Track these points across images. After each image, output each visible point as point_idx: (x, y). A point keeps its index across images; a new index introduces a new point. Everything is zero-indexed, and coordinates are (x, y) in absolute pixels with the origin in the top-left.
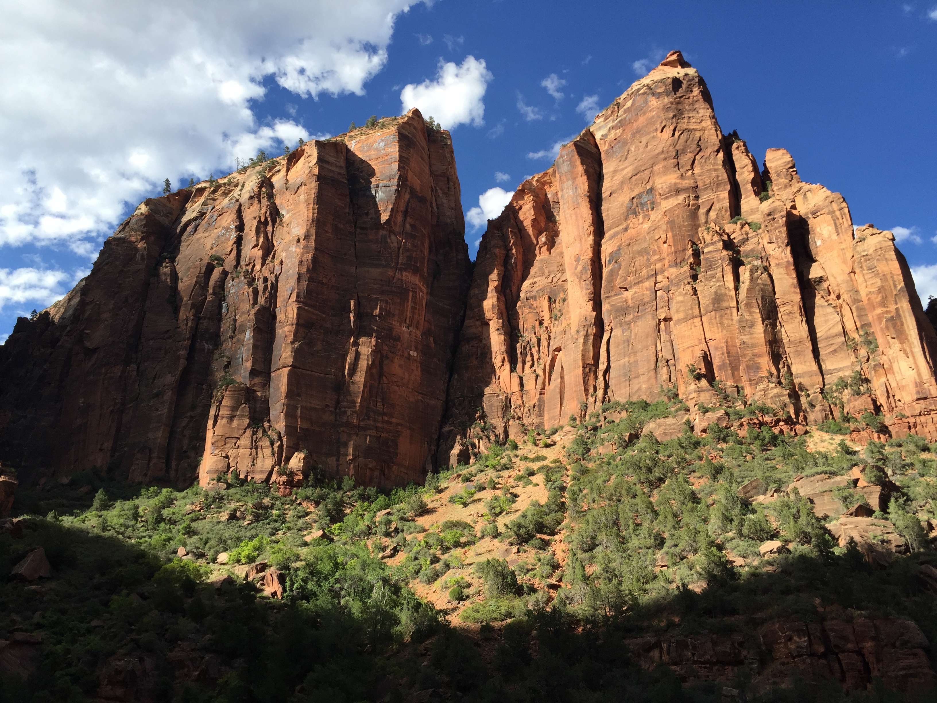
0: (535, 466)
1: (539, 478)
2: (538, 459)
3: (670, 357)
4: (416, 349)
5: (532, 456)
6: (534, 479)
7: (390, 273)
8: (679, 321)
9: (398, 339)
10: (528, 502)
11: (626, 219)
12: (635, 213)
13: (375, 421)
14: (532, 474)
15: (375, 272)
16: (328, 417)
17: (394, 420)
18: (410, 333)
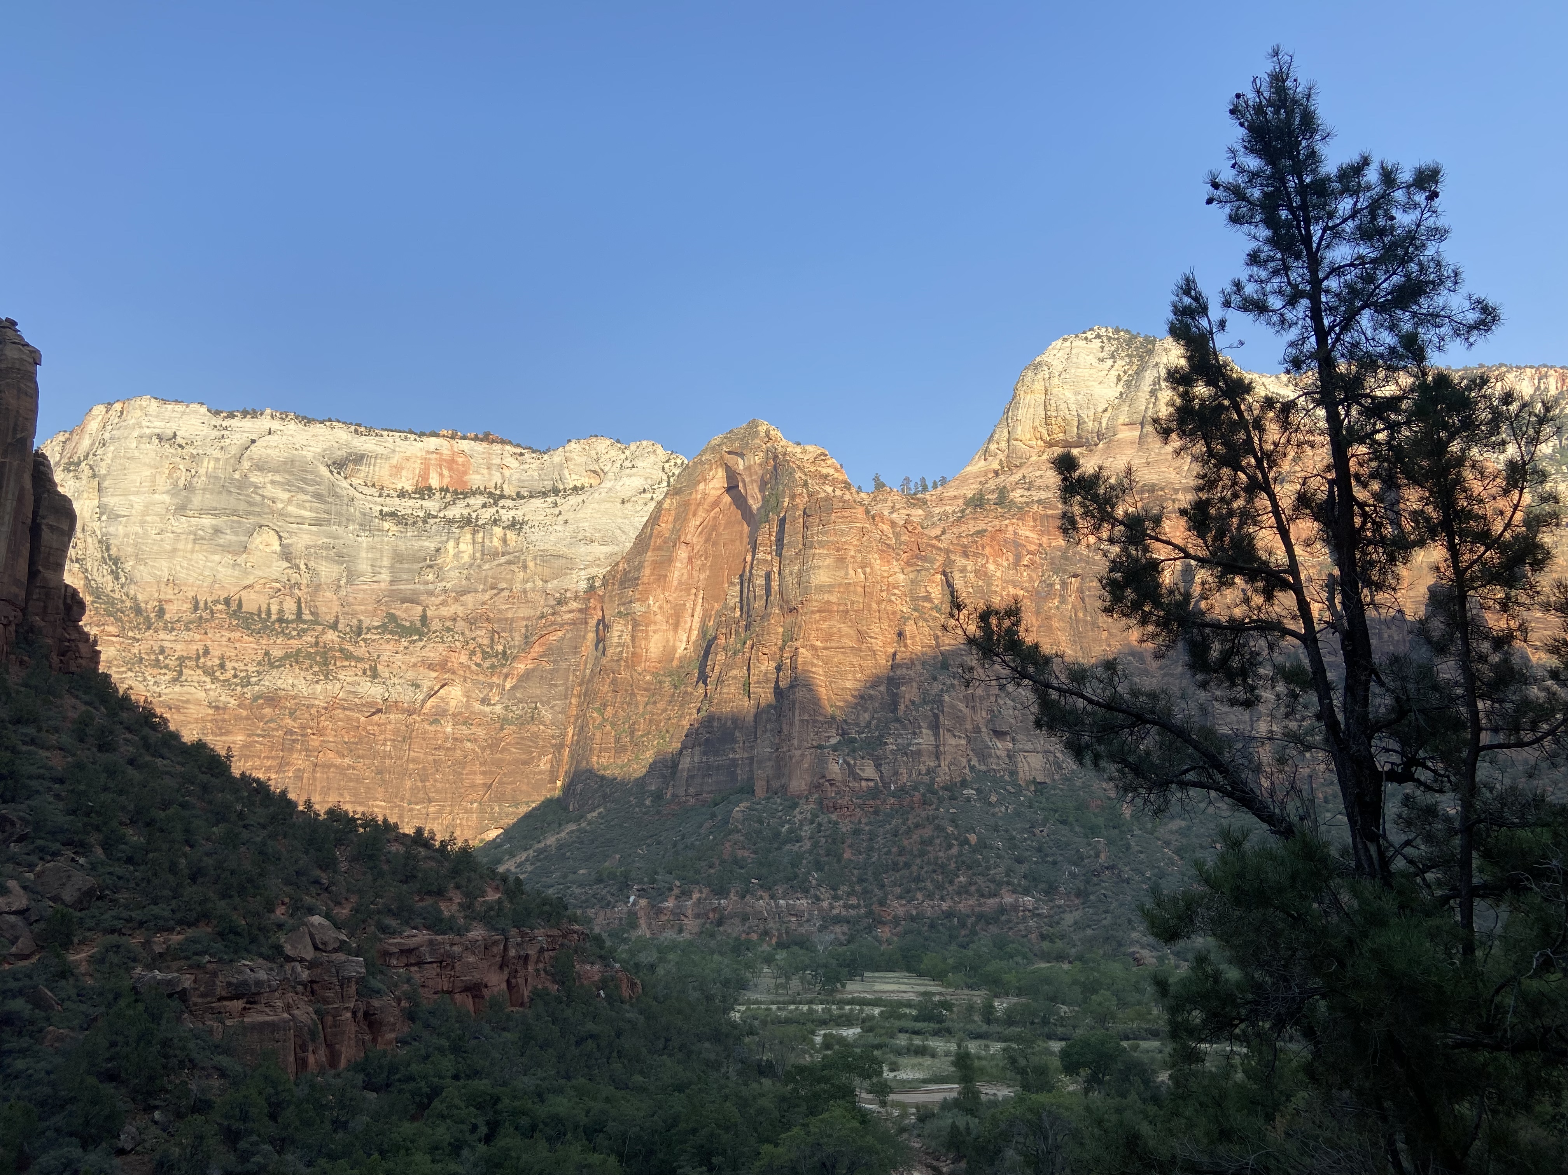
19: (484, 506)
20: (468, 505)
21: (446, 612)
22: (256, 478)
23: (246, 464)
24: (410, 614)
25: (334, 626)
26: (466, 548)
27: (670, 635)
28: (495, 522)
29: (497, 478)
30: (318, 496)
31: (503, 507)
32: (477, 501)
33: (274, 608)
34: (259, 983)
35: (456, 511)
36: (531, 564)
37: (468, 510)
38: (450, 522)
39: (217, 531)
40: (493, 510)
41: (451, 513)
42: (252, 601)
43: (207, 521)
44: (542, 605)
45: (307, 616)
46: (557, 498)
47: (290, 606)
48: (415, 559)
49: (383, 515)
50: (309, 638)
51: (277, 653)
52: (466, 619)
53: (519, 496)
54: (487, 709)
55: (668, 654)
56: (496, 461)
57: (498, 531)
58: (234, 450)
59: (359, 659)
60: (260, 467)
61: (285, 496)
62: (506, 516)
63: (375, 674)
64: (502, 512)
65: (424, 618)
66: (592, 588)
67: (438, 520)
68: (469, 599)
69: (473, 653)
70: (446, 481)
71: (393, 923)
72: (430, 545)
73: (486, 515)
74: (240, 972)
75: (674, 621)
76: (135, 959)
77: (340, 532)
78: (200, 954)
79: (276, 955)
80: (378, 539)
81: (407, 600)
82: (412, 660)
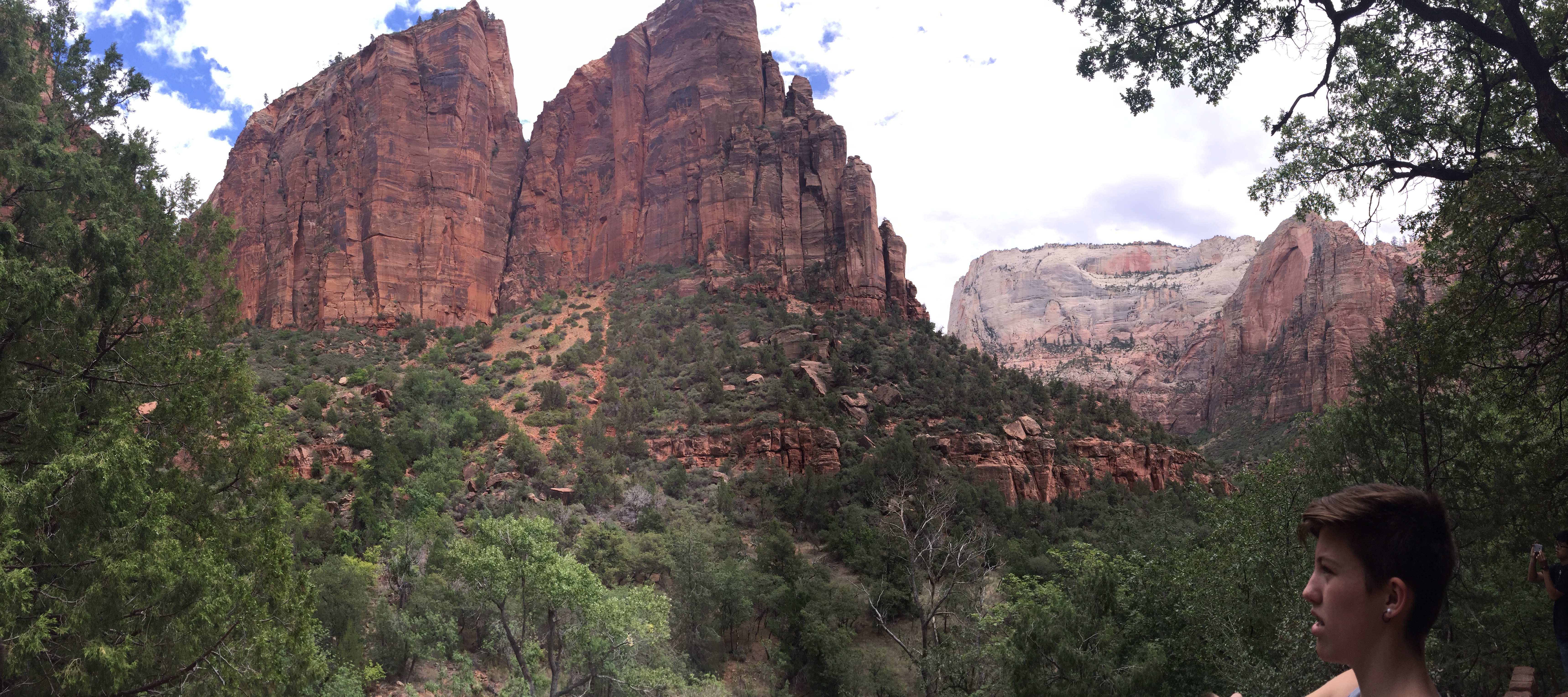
0: (581, 312)
1: (584, 322)
2: (583, 306)
3: (694, 231)
4: (480, 216)
5: (578, 304)
6: (579, 322)
7: (456, 151)
8: (705, 203)
9: (465, 208)
10: (574, 339)
11: (667, 110)
12: (675, 107)
13: (449, 275)
14: (578, 318)
15: (444, 151)
16: (412, 274)
17: (464, 274)
18: (475, 203)
19: (1159, 278)
20: (1150, 279)
21: (1143, 335)
22: (1044, 278)
23: (1039, 272)
24: (1123, 337)
25: (1089, 346)
26: (1151, 301)
27: (1262, 333)
28: (1165, 286)
29: (1164, 263)
30: (1075, 282)
31: (1169, 278)
32: (1156, 276)
33: (1061, 340)
34: (987, 445)
35: (1144, 282)
36: (1185, 307)
37: (1150, 281)
38: (1141, 288)
39: (1031, 307)
40: (1164, 280)
41: (1141, 283)
42: (1051, 338)
43: (1026, 303)
44: (1193, 329)
45: (1077, 343)
46: (1197, 272)
47: (1068, 337)
48: (1124, 309)
49: (1107, 288)
50: (1078, 353)
51: (1065, 361)
52: (1154, 338)
53: (1177, 272)
54: (1168, 385)
55: (1262, 343)
56: (1164, 254)
57: (1166, 290)
58: (1034, 266)
59: (1102, 361)
60: (1045, 272)
61: (1060, 284)
62: (1170, 283)
63: (1109, 368)
64: (1168, 281)
65: (1131, 338)
66: (1219, 317)
67: (1135, 288)
68: (1154, 327)
69: (1158, 356)
70: (1137, 269)
71: (1078, 433)
72: (1132, 300)
73: (1160, 283)
74: (975, 438)
75: (1264, 326)
76: (918, 430)
77: (1087, 298)
78: (953, 428)
79: (1000, 433)
80: (1105, 301)
81: (1122, 330)
82: (1128, 360)
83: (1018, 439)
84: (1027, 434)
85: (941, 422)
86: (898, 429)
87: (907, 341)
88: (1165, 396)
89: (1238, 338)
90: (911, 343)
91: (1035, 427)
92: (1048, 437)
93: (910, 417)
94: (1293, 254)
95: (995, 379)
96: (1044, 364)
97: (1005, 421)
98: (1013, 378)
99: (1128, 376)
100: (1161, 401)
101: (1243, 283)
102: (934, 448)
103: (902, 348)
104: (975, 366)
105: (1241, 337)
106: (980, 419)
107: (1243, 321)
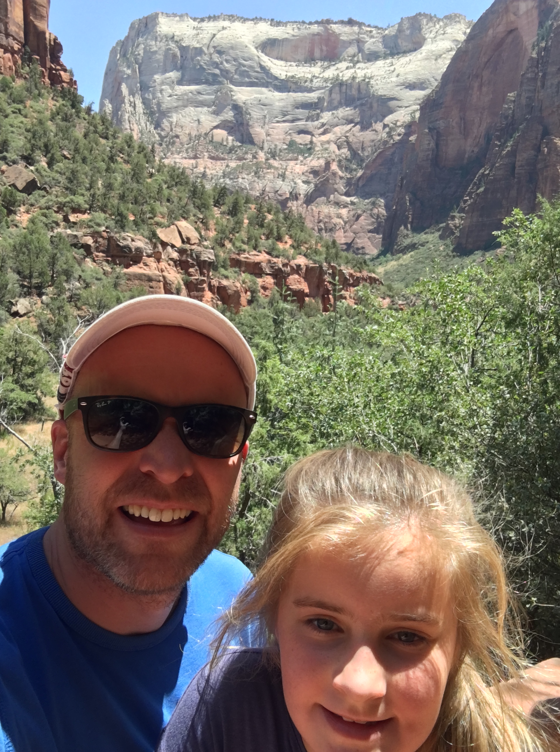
19: (347, 68)
20: (337, 69)
21: (324, 138)
22: (216, 58)
24: (302, 140)
25: (262, 148)
26: (336, 96)
27: (462, 141)
28: (354, 78)
29: (355, 49)
31: (359, 68)
32: (343, 65)
33: (230, 139)
35: (330, 73)
36: (375, 105)
37: (337, 72)
39: (199, 92)
40: (352, 71)
41: (327, 74)
42: (219, 133)
43: (193, 87)
44: (383, 132)
46: (393, 60)
47: (238, 137)
48: (306, 105)
49: (287, 79)
51: (233, 165)
52: (336, 143)
55: (460, 154)
56: (355, 37)
57: (355, 84)
59: (276, 169)
60: (219, 51)
63: (283, 177)
64: (358, 71)
65: (311, 142)
66: (414, 119)
67: (319, 79)
69: (339, 164)
70: (324, 55)
71: (243, 246)
73: (348, 74)
74: (125, 239)
75: (465, 132)
76: (58, 224)
77: (264, 90)
78: (99, 225)
79: (153, 237)
80: (284, 95)
81: (302, 132)
82: (305, 168)
83: (173, 246)
84: (183, 242)
85: (85, 217)
86: (32, 221)
87: (48, 114)
88: (344, 212)
89: (432, 144)
90: (52, 119)
91: (194, 235)
92: (207, 248)
93: (48, 208)
94: (509, 40)
95: (151, 175)
96: (210, 165)
97: (158, 224)
98: (171, 176)
99: (305, 187)
100: (339, 216)
101: (446, 76)
102: (75, 245)
103: (41, 122)
104: (129, 155)
105: (437, 145)
106: (132, 218)
107: (441, 124)
